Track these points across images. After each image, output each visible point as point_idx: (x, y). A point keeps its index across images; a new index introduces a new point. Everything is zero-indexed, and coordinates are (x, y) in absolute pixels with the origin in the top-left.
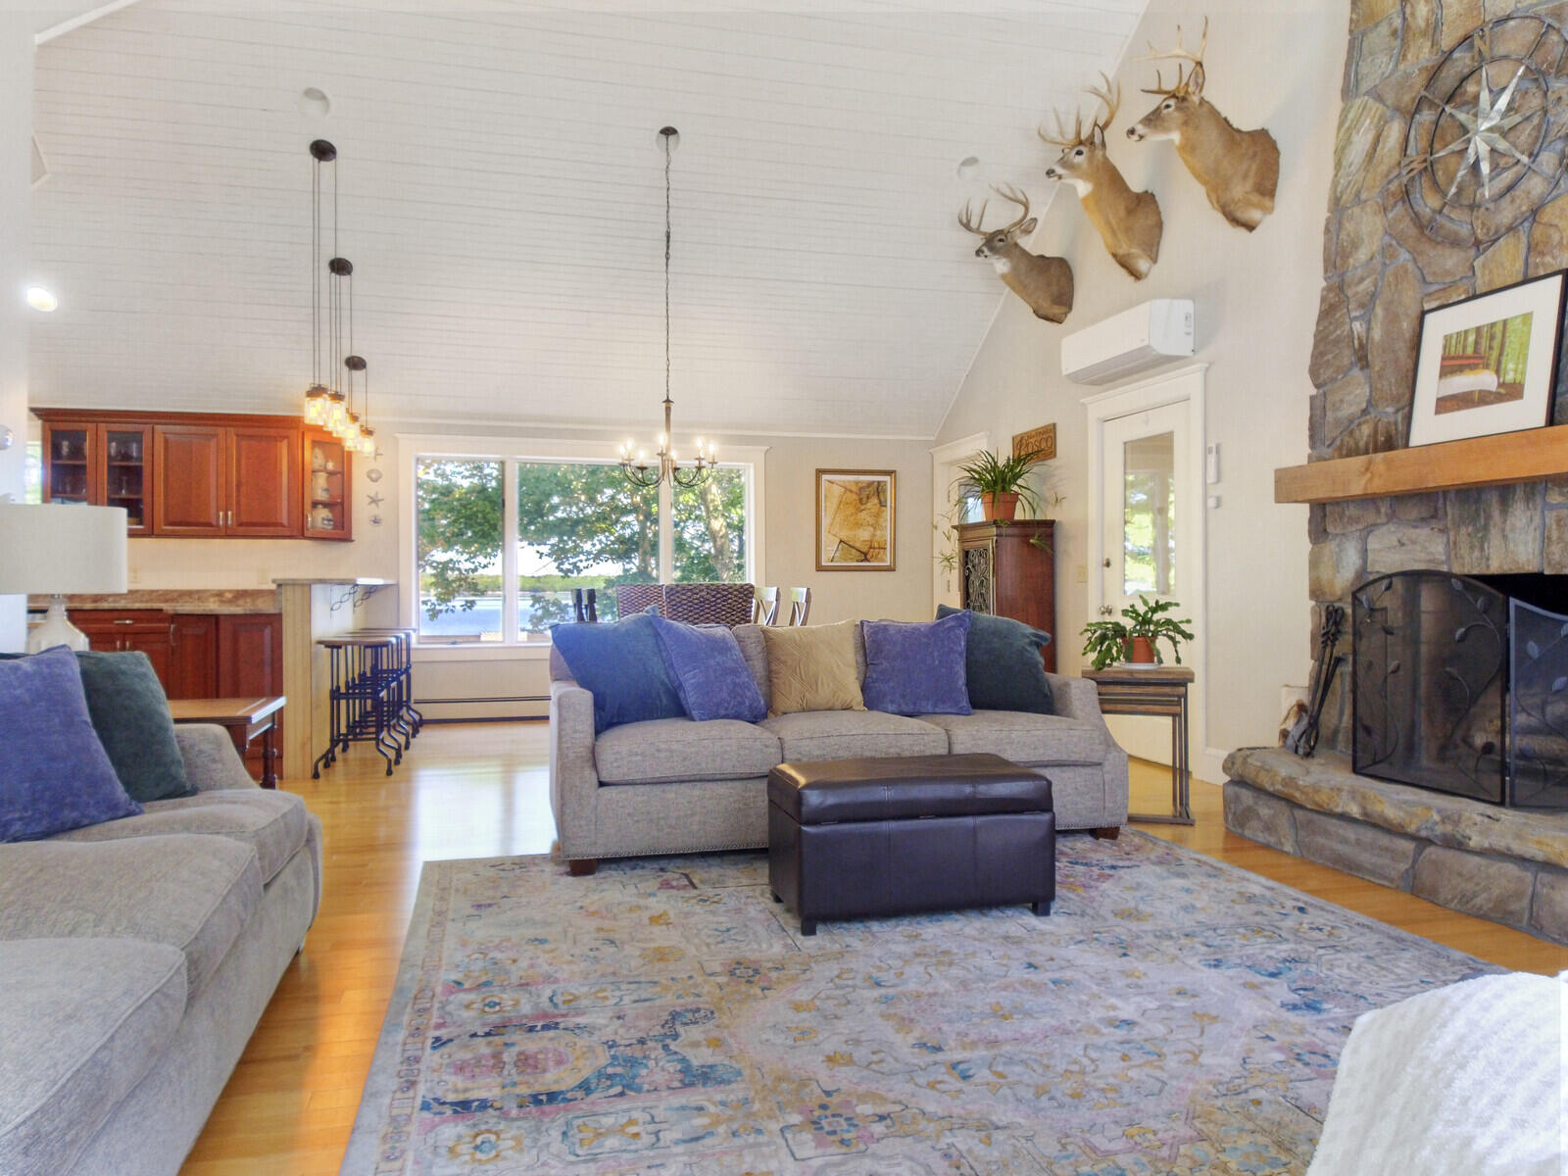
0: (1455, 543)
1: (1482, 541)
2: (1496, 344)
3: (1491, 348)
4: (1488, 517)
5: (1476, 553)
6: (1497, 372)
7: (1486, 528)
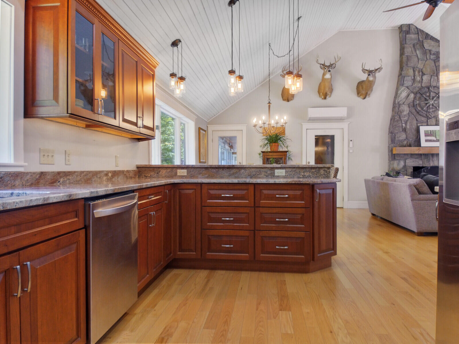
0: (424, 162)
1: (429, 162)
2: (434, 133)
3: (433, 134)
4: (430, 158)
5: (428, 163)
6: (436, 137)
7: (429, 159)
